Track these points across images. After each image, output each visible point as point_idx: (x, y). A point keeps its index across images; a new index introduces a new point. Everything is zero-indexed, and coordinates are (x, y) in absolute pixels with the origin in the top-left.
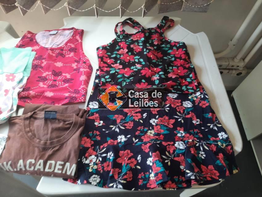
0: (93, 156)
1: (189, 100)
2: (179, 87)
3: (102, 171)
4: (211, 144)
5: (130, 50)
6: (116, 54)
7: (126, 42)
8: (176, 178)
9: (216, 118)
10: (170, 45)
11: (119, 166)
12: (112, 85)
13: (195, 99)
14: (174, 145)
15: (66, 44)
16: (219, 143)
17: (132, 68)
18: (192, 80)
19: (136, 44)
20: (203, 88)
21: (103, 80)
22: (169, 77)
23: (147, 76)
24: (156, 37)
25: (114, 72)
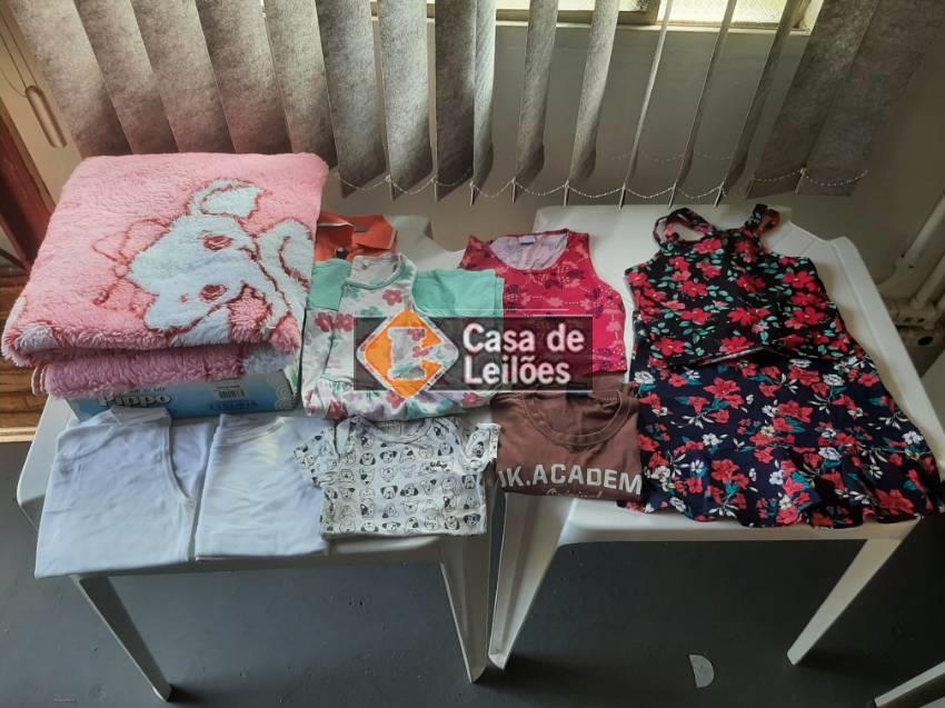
0: (663, 468)
1: (835, 372)
2: (811, 348)
3: (685, 493)
4: (890, 453)
5: (696, 273)
6: (669, 281)
7: (686, 258)
8: (830, 509)
9: (896, 405)
10: (779, 264)
11: (720, 485)
12: (673, 340)
13: (847, 370)
14: (816, 452)
15: (560, 261)
16: (908, 452)
17: (707, 308)
18: (837, 334)
19: (707, 261)
20: (862, 350)
21: (654, 330)
22: (788, 326)
23: (743, 323)
24: (744, 247)
25: (671, 315)
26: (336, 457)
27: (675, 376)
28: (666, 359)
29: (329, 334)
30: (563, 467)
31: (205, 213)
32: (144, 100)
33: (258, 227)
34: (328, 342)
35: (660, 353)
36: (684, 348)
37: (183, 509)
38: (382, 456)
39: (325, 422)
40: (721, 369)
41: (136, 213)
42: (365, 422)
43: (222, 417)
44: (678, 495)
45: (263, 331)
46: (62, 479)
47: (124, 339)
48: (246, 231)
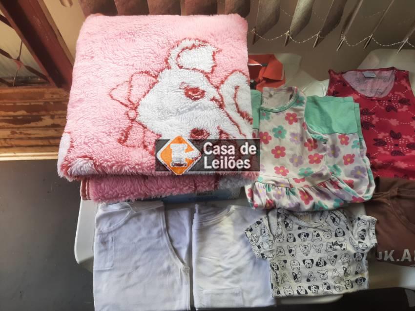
15: (393, 92)
26: (272, 238)
31: (181, 67)
33: (219, 80)
37: (183, 273)
38: (299, 235)
39: (262, 213)
41: (133, 66)
42: (287, 212)
43: (197, 206)
46: (103, 248)
47: (143, 170)
48: (212, 84)
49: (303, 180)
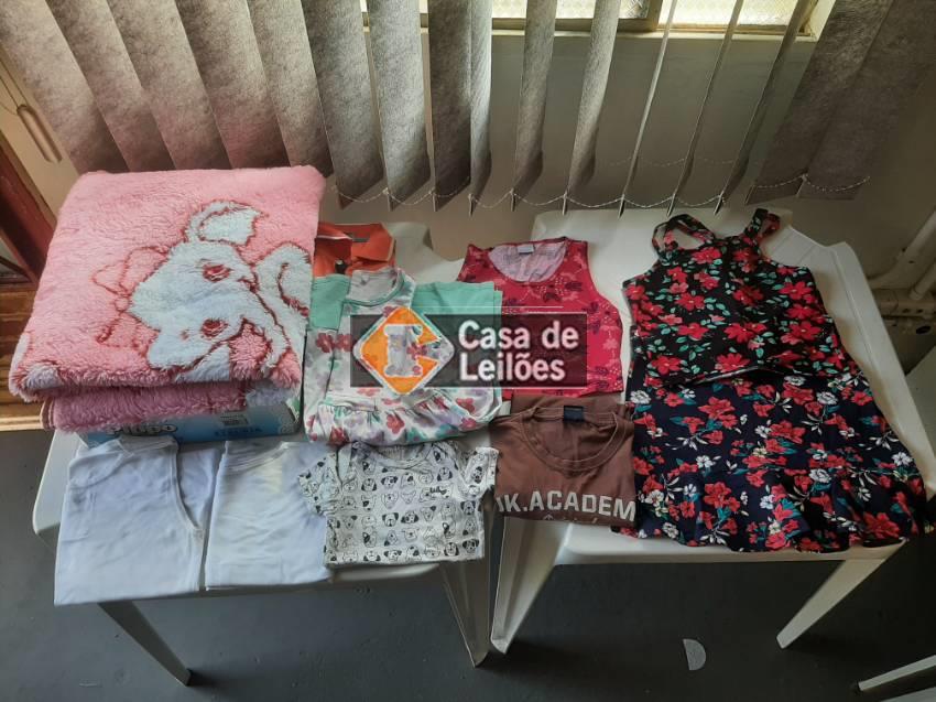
0: (657, 492)
1: (829, 390)
2: (806, 364)
3: (678, 518)
4: (878, 475)
5: (694, 285)
6: (666, 294)
7: (684, 268)
8: (818, 534)
9: (887, 425)
10: (777, 274)
11: (711, 510)
12: (669, 357)
13: (841, 388)
14: (807, 475)
15: (558, 272)
16: (896, 474)
17: (704, 323)
18: (833, 350)
19: (705, 272)
20: (856, 367)
22: (784, 342)
23: (739, 340)
24: (743, 255)
25: (668, 331)
26: (338, 484)
27: (671, 396)
28: (663, 378)
29: (330, 355)
30: (559, 494)
31: (203, 239)
32: (137, 115)
33: (255, 255)
34: (330, 363)
35: (656, 371)
36: (681, 366)
37: (193, 538)
39: (328, 448)
40: (716, 388)
41: (134, 239)
42: (366, 447)
43: (227, 444)
44: (671, 520)
45: (263, 370)
46: (75, 508)
47: (128, 377)
48: (244, 260)
49: (398, 400)
